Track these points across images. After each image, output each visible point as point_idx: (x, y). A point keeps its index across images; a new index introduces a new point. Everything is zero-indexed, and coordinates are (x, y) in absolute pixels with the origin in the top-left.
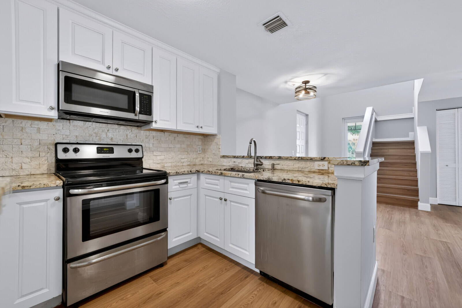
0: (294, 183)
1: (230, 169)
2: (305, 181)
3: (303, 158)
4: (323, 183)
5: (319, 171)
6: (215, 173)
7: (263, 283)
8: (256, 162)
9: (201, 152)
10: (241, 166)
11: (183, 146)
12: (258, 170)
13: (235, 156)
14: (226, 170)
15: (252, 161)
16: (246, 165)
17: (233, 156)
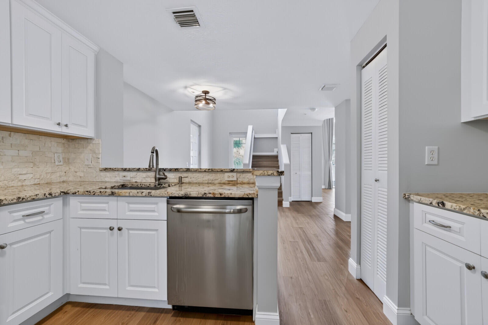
0: (216, 197)
1: (121, 187)
2: (228, 194)
3: (213, 170)
4: (245, 193)
5: (228, 182)
6: (100, 194)
7: (178, 318)
8: (158, 176)
9: (61, 163)
10: (136, 181)
11: (23, 153)
12: (162, 185)
13: (126, 169)
14: (114, 188)
15: (152, 174)
16: (142, 180)
17: (122, 169)
